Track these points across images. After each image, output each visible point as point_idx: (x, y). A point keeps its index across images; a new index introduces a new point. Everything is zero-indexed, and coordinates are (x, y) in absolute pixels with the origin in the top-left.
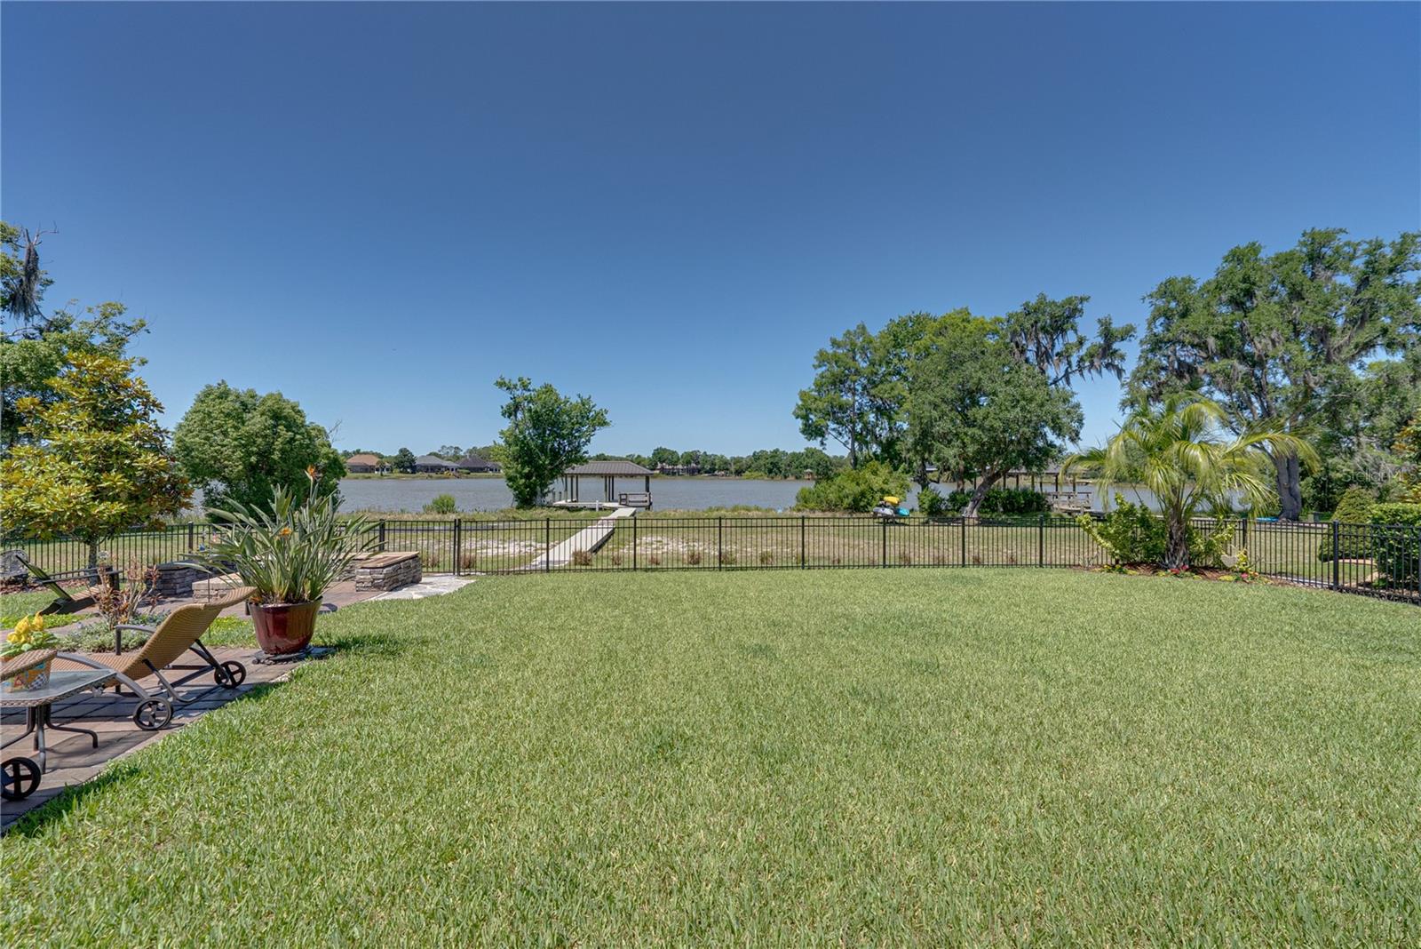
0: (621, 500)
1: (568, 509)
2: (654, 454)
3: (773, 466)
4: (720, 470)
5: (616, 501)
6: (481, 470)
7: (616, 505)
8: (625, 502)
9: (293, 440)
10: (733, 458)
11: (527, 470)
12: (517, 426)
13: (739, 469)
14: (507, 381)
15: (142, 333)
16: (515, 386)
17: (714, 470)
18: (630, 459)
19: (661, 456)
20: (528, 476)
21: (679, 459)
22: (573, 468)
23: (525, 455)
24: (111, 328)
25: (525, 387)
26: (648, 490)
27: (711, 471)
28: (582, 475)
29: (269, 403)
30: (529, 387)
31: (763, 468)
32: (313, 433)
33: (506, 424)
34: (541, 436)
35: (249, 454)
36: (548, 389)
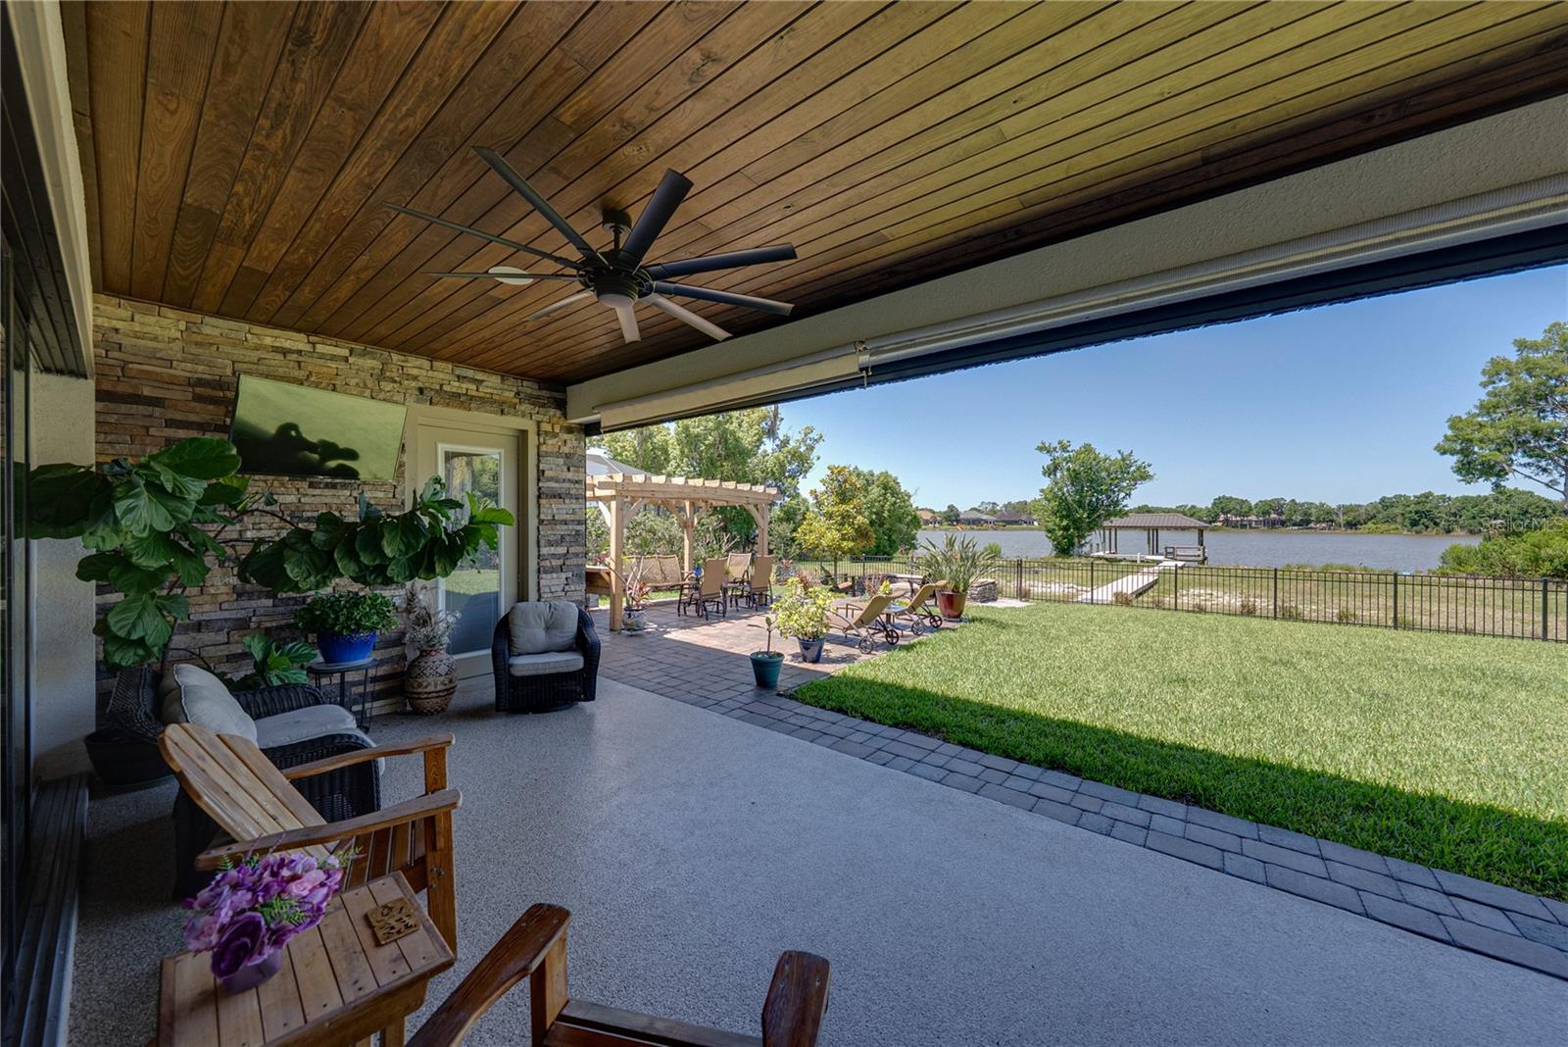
0: (1167, 553)
1: (1107, 559)
2: (1214, 504)
3: (1422, 516)
4: (1318, 521)
5: (1161, 554)
6: (1016, 522)
7: (1161, 558)
8: (1171, 554)
9: (895, 503)
10: (1339, 507)
11: (1065, 523)
12: (1057, 483)
13: (1354, 521)
14: (1047, 445)
15: (821, 442)
16: (1055, 449)
17: (1309, 522)
18: (1181, 511)
19: (1223, 505)
20: (1066, 529)
21: (1251, 509)
22: (1111, 522)
23: (1065, 510)
24: (808, 442)
25: (1064, 449)
26: (1201, 543)
27: (1305, 523)
28: (1122, 528)
29: (882, 479)
30: (1069, 449)
31: (1399, 519)
32: (906, 498)
33: (1046, 483)
34: (1080, 492)
35: (871, 513)
36: (1088, 449)
